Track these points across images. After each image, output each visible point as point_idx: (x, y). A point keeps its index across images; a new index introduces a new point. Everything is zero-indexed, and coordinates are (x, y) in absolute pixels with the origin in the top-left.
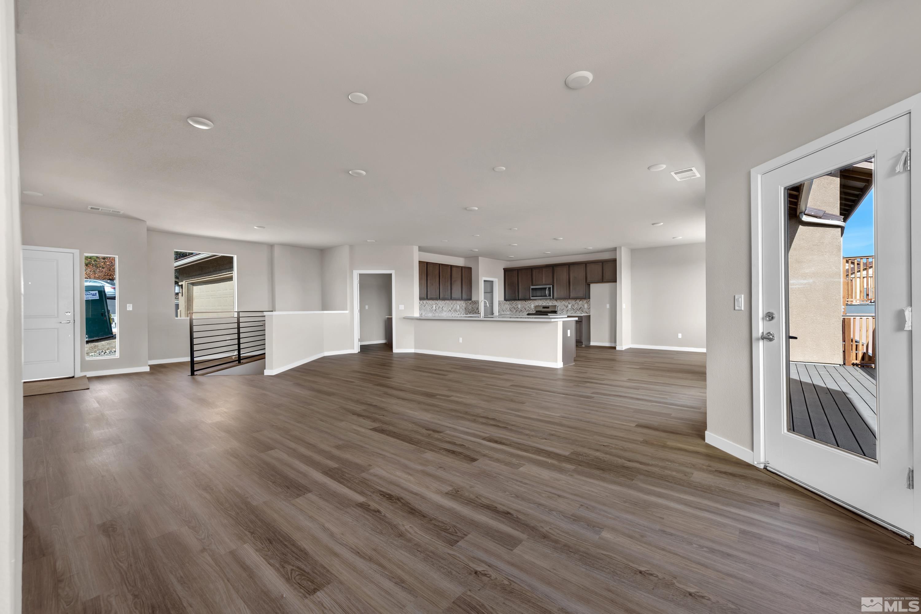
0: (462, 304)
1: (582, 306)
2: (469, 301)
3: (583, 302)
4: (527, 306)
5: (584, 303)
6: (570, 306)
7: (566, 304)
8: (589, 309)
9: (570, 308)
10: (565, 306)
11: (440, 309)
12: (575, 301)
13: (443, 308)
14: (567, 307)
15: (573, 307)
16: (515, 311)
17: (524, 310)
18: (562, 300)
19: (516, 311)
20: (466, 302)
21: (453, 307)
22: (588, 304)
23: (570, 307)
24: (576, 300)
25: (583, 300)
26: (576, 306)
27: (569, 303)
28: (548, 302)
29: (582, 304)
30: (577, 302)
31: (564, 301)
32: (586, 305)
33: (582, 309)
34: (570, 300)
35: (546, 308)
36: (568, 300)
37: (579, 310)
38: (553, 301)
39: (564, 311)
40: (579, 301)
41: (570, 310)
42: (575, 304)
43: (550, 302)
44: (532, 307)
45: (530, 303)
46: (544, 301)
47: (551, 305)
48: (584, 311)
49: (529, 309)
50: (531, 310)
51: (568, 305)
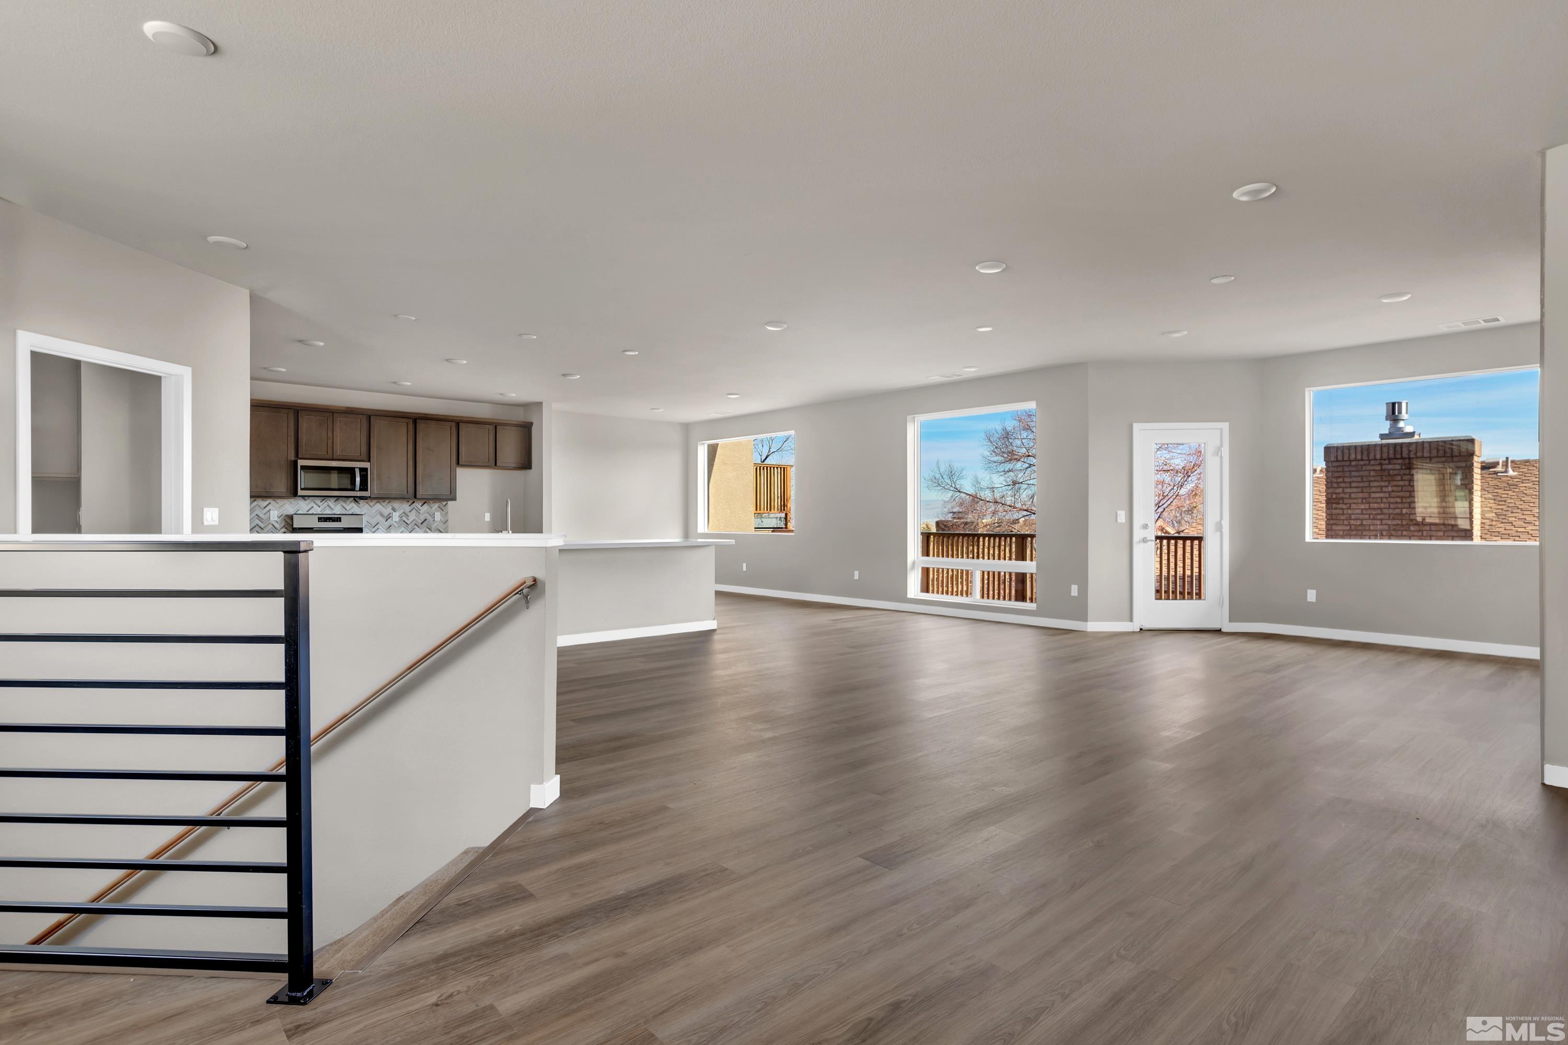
1: (429, 517)
3: (431, 508)
5: (434, 508)
6: (396, 516)
7: (387, 511)
8: (445, 523)
9: (396, 522)
10: (382, 515)
12: (410, 506)
14: (388, 518)
15: (404, 518)
18: (374, 501)
22: (444, 513)
23: (397, 520)
24: (414, 502)
25: (431, 502)
26: (413, 516)
27: (394, 510)
29: (428, 512)
30: (416, 508)
31: (381, 504)
32: (438, 516)
33: (427, 524)
34: (398, 502)
35: (329, 521)
36: (390, 502)
37: (420, 525)
38: (344, 502)
39: (380, 527)
40: (421, 504)
41: (397, 525)
42: (410, 512)
43: (335, 506)
44: (271, 519)
45: (265, 508)
46: (314, 502)
47: (340, 513)
48: (434, 527)
49: (262, 523)
50: (270, 526)
51: (390, 513)
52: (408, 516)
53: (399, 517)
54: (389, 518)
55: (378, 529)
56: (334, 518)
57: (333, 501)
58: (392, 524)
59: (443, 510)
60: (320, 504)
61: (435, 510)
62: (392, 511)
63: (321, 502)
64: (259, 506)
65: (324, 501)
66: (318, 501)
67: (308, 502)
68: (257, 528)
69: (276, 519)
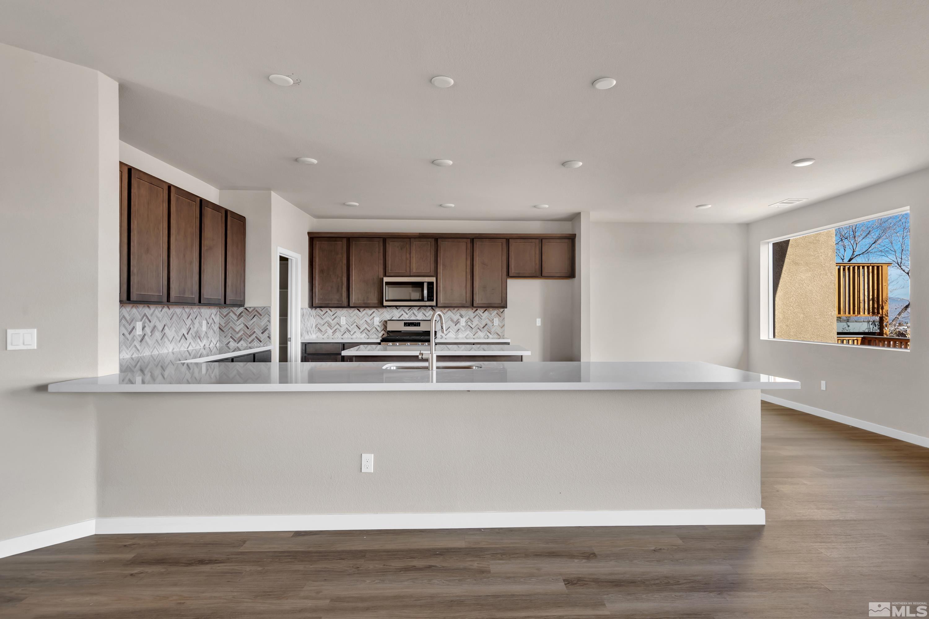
0: (213, 316)
1: (490, 323)
3: (491, 314)
4: (363, 320)
5: (492, 315)
6: (463, 321)
7: (456, 317)
8: (502, 328)
9: (463, 326)
10: (452, 320)
11: (158, 335)
12: (474, 313)
13: (167, 330)
14: (457, 323)
15: (469, 323)
16: (330, 332)
17: (356, 329)
18: (447, 309)
19: (334, 332)
21: (191, 326)
22: (501, 319)
23: (464, 324)
24: (477, 310)
25: (491, 309)
26: (476, 322)
27: (461, 316)
28: (416, 312)
29: (488, 318)
30: (479, 315)
31: (451, 312)
32: (496, 321)
33: (488, 328)
34: (464, 310)
35: (412, 326)
36: (458, 310)
37: (482, 329)
38: (425, 310)
39: (451, 330)
40: (482, 311)
41: (463, 329)
42: (474, 318)
43: (418, 313)
44: (375, 324)
45: (371, 315)
46: (404, 310)
47: (420, 319)
48: (493, 330)
49: (369, 326)
50: (374, 329)
51: (458, 319)
52: (472, 321)
53: (465, 322)
54: (458, 323)
55: (449, 332)
56: (416, 323)
57: (417, 310)
58: (460, 328)
59: (500, 316)
60: (407, 312)
61: (494, 316)
62: (460, 317)
63: (408, 310)
64: (367, 314)
65: (411, 309)
66: (406, 309)
67: (399, 310)
68: (365, 331)
69: (378, 324)
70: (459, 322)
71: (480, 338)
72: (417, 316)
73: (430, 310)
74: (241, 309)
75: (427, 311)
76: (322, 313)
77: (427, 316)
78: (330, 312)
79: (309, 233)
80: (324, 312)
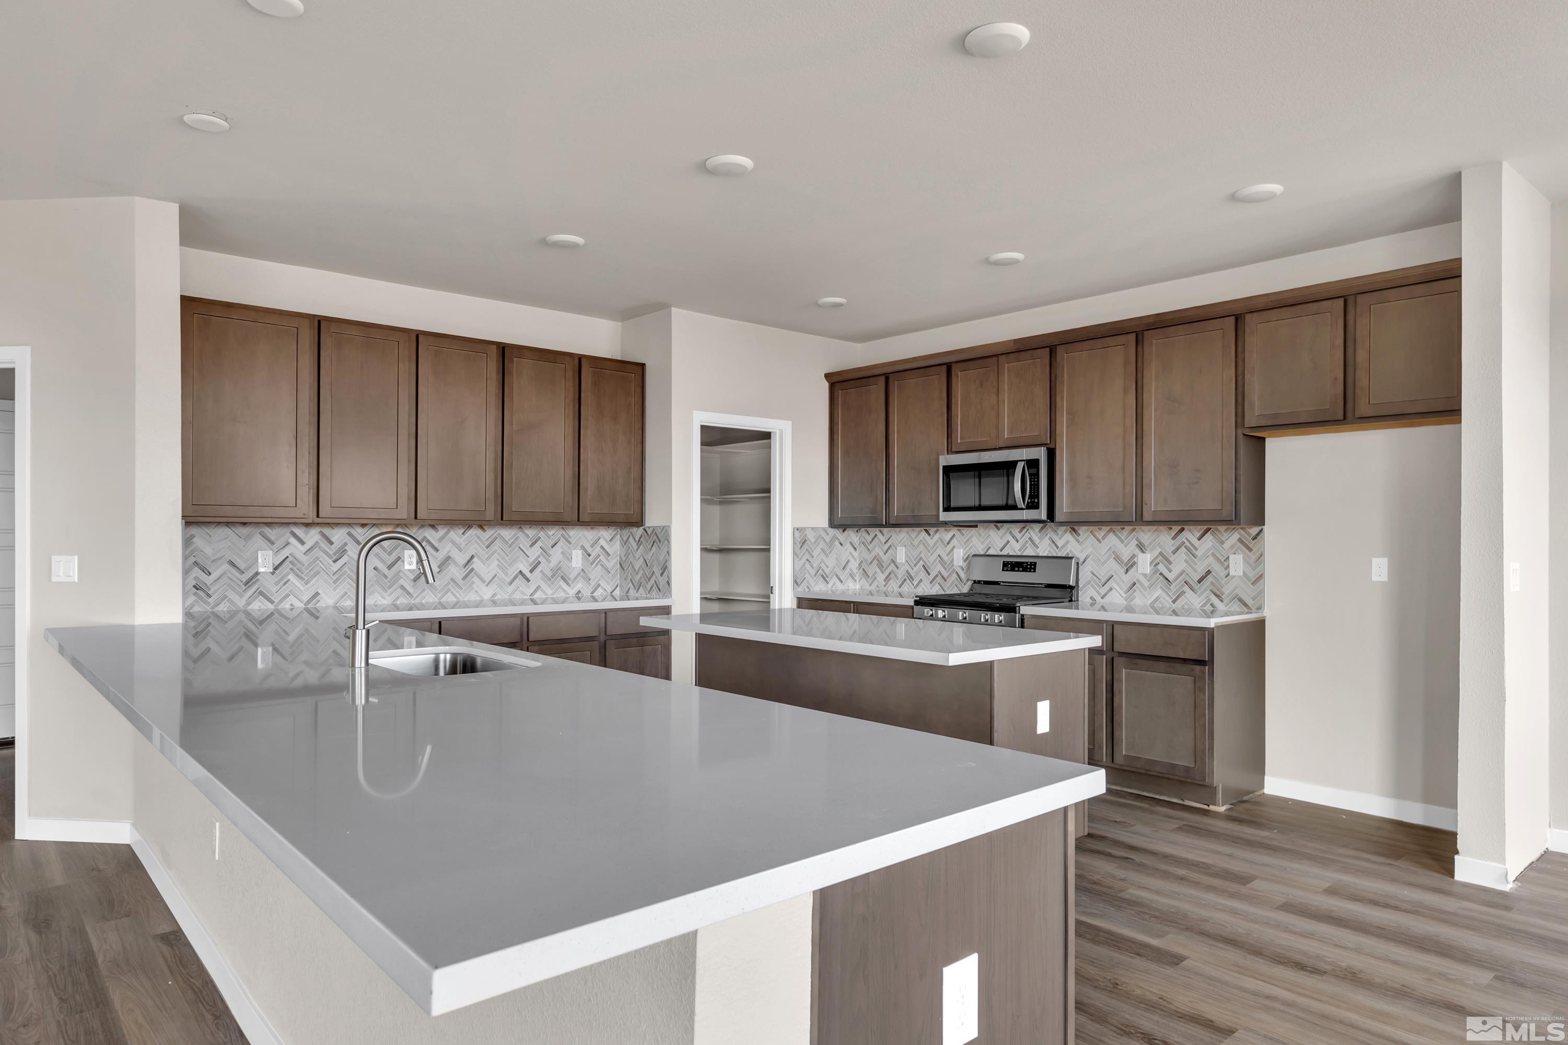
0: (602, 542)
1: (1217, 568)
2: (635, 529)
3: (1223, 543)
4: (935, 556)
5: (1227, 545)
6: (1144, 562)
7: (1127, 549)
8: (1254, 583)
9: (1145, 575)
10: (1118, 559)
11: (455, 571)
12: (1174, 538)
13: (477, 564)
14: (1130, 565)
15: (1162, 568)
16: (881, 577)
17: (923, 574)
18: (1105, 529)
19: (887, 579)
20: (626, 532)
21: (542, 559)
22: (1253, 557)
23: (1148, 570)
24: (1182, 530)
25: (1222, 528)
26: (1180, 563)
27: (1141, 548)
28: (1036, 539)
29: (1213, 554)
30: (1187, 544)
31: (1116, 535)
32: (1238, 564)
33: (1212, 583)
34: (1149, 531)
35: (1018, 571)
36: (1133, 530)
37: (1196, 586)
38: (1055, 531)
39: (1115, 585)
40: (1198, 535)
41: (1146, 584)
42: (1174, 552)
43: (1041, 539)
44: (955, 563)
45: (948, 544)
46: (1011, 533)
47: (1045, 554)
48: (1227, 590)
49: (946, 569)
50: (955, 576)
51: (1134, 556)
52: (1170, 563)
53: (1151, 564)
54: (1132, 566)
55: (1111, 589)
56: (1027, 563)
57: (1037, 531)
58: (1138, 580)
59: (1250, 550)
60: (1018, 536)
61: (1232, 547)
62: (1137, 551)
63: (1020, 532)
64: (942, 542)
65: (1025, 530)
66: (1015, 529)
67: (1002, 531)
68: (939, 579)
69: (961, 563)
70: (1134, 563)
71: (1189, 612)
72: (1037, 547)
73: (1066, 531)
74: (638, 532)
75: (1060, 533)
76: (869, 538)
77: (1060, 545)
78: (882, 535)
79: (827, 376)
80: (872, 535)
